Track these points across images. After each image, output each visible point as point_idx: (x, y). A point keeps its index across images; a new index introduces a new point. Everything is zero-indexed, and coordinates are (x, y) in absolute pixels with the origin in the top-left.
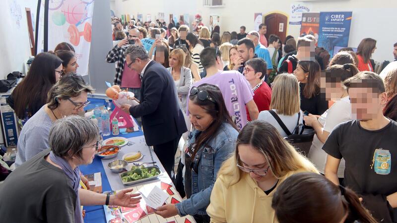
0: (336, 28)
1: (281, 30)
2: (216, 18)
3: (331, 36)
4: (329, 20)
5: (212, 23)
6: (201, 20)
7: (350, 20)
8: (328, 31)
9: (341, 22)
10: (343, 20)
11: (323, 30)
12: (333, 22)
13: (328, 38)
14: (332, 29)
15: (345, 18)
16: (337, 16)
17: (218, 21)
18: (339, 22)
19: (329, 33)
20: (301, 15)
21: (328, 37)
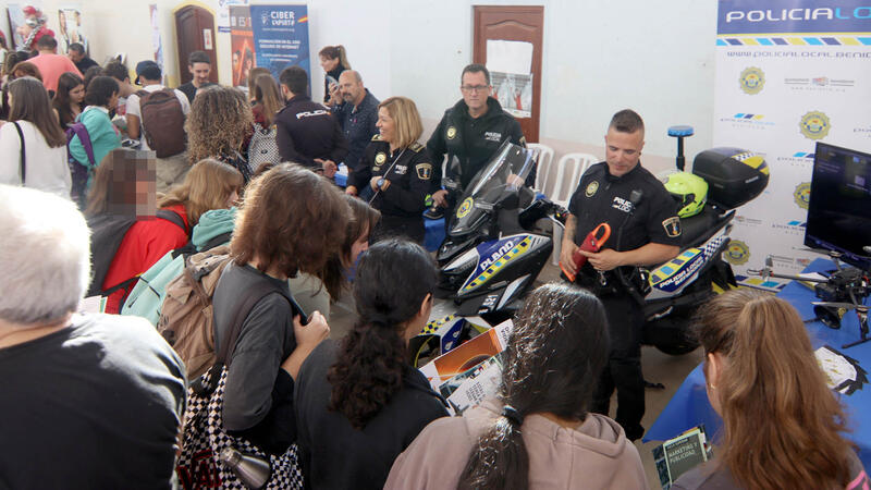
0: (284, 42)
1: (209, 47)
2: (72, 14)
3: (277, 58)
4: (269, 24)
5: (65, 29)
6: (43, 22)
7: (306, 22)
8: (271, 46)
9: (290, 27)
10: (293, 23)
11: (262, 46)
12: (276, 26)
13: (273, 63)
14: (278, 43)
15: (297, 17)
16: (281, 14)
17: (79, 25)
18: (285, 27)
19: (273, 51)
20: (228, 12)
21: (272, 60)
